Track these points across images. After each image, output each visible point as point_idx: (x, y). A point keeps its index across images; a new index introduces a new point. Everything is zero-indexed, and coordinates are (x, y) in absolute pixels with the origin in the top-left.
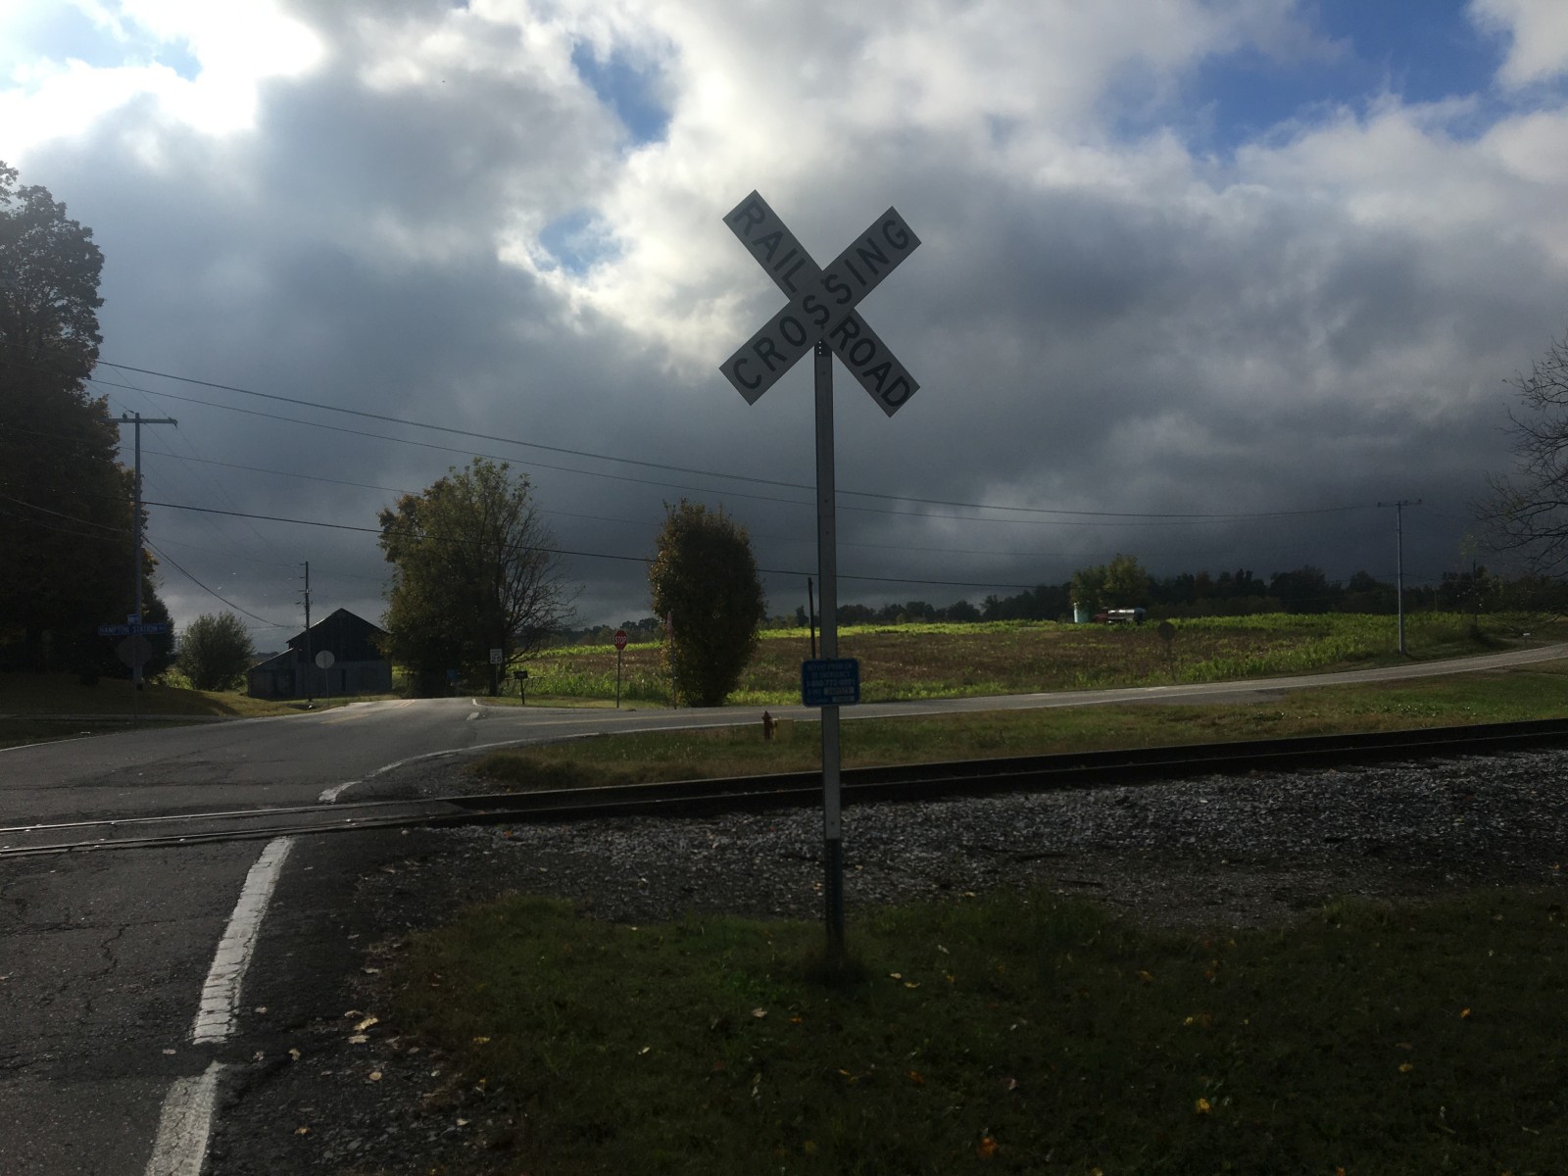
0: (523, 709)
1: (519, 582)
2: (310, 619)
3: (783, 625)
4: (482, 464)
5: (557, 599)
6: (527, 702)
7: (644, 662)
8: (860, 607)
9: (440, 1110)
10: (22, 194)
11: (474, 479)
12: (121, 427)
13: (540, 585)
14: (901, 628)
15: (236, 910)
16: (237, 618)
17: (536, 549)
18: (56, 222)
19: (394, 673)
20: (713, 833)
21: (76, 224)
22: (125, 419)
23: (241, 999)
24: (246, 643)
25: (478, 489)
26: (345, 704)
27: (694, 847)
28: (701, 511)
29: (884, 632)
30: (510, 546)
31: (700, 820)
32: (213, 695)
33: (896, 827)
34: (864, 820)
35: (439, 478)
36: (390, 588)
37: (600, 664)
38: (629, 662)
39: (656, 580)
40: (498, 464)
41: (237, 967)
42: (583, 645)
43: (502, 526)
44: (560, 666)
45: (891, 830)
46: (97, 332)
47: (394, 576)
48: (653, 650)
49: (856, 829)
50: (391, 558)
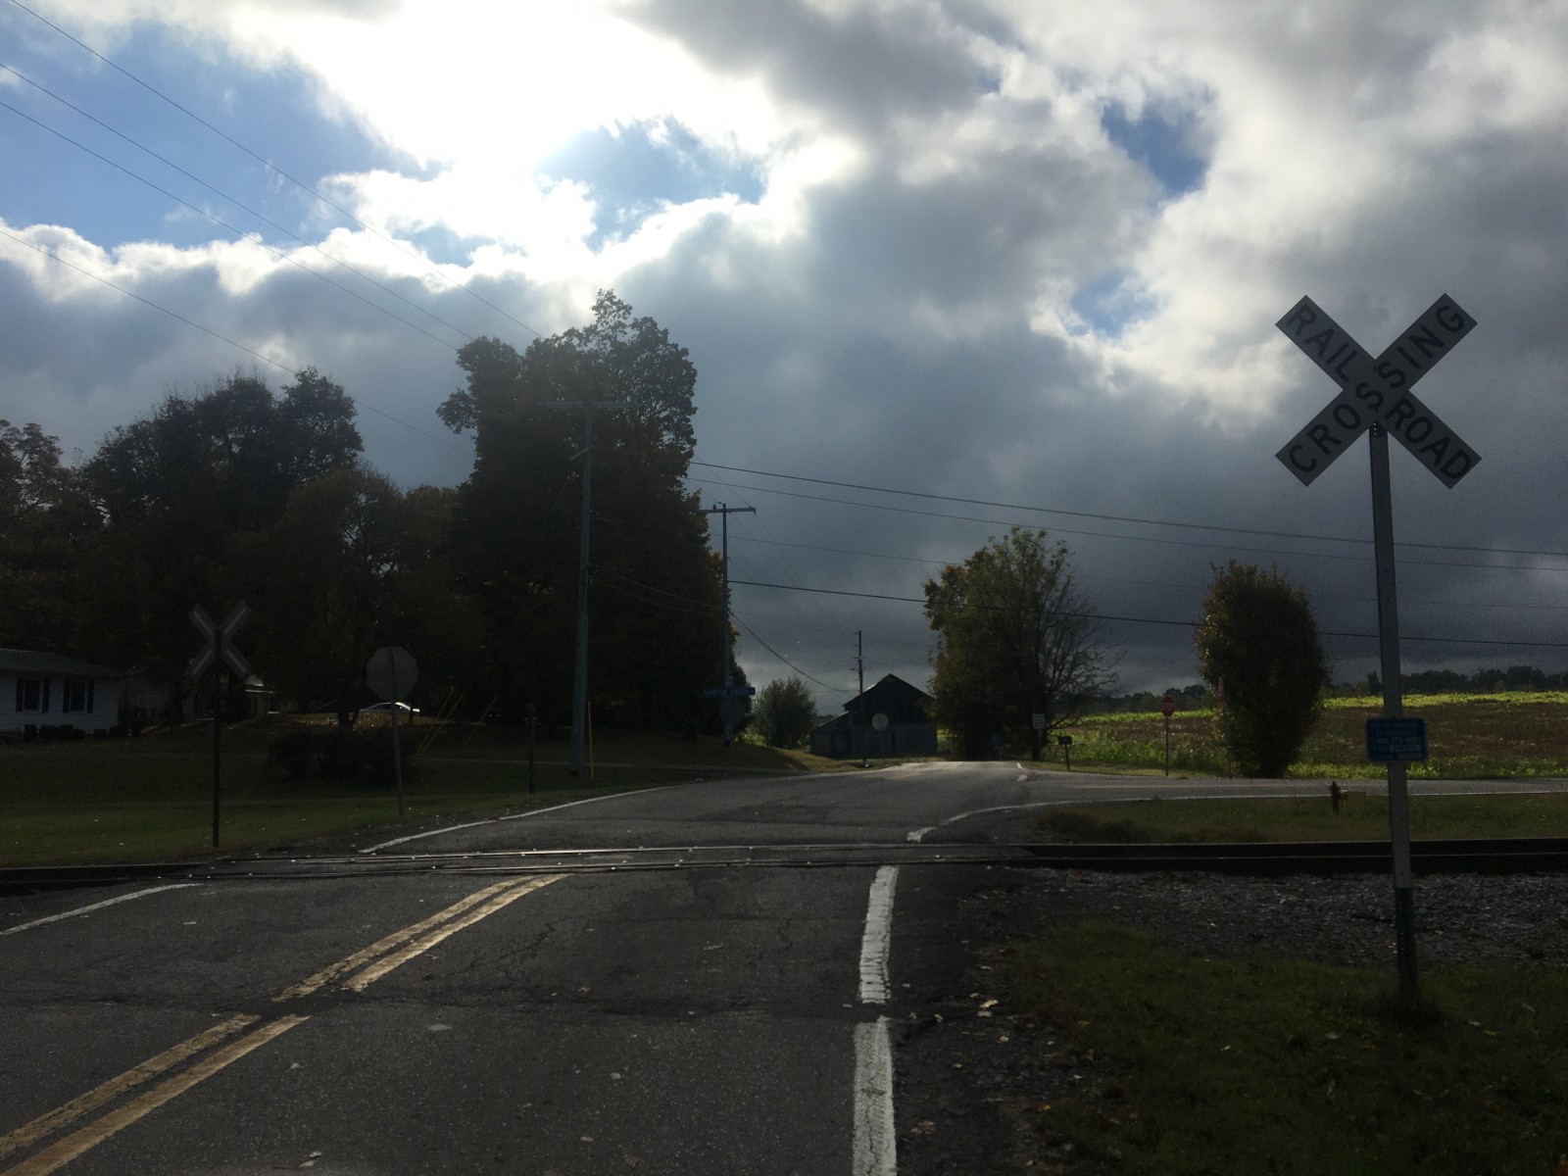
0: (1069, 773)
1: (1058, 647)
2: (864, 685)
3: (1351, 692)
4: (1020, 532)
5: (1097, 665)
6: (1072, 768)
7: (1191, 731)
8: (1447, 673)
9: (1060, 1067)
10: (635, 325)
11: (1012, 548)
12: (709, 516)
13: (1080, 650)
14: (1501, 697)
15: (868, 915)
16: (803, 683)
17: (1075, 614)
18: (661, 346)
19: (939, 737)
20: (1280, 891)
21: (676, 346)
22: (715, 510)
23: (890, 976)
24: (811, 706)
25: (1016, 556)
26: (898, 764)
27: (1261, 901)
28: (1252, 571)
29: (1478, 701)
30: (1049, 613)
31: (1266, 879)
32: (786, 752)
33: (1482, 897)
34: (1445, 888)
35: (979, 548)
36: (935, 655)
37: (1147, 731)
38: (1176, 731)
39: (1205, 645)
40: (1035, 533)
41: (881, 955)
42: (1125, 712)
43: (1040, 594)
44: (1101, 734)
45: (1476, 900)
46: (692, 437)
47: (940, 643)
48: (1200, 719)
49: (1435, 897)
50: (935, 626)
